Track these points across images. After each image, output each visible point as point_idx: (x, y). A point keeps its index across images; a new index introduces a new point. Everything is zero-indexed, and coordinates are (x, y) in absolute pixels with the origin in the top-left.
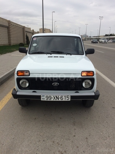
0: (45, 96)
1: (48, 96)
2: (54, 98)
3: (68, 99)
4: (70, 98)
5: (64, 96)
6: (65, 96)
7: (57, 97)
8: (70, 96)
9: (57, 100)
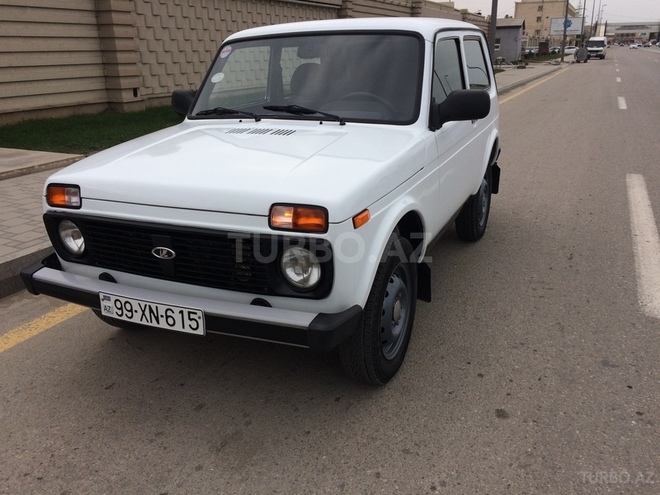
0: (113, 298)
1: (123, 301)
2: (143, 314)
3: (194, 325)
4: (201, 322)
5: (176, 310)
6: (181, 312)
7: (151, 311)
8: (200, 314)
9: (154, 324)
